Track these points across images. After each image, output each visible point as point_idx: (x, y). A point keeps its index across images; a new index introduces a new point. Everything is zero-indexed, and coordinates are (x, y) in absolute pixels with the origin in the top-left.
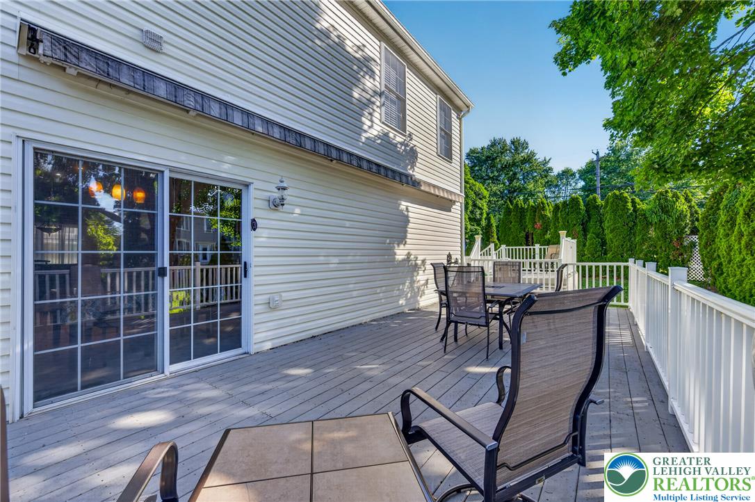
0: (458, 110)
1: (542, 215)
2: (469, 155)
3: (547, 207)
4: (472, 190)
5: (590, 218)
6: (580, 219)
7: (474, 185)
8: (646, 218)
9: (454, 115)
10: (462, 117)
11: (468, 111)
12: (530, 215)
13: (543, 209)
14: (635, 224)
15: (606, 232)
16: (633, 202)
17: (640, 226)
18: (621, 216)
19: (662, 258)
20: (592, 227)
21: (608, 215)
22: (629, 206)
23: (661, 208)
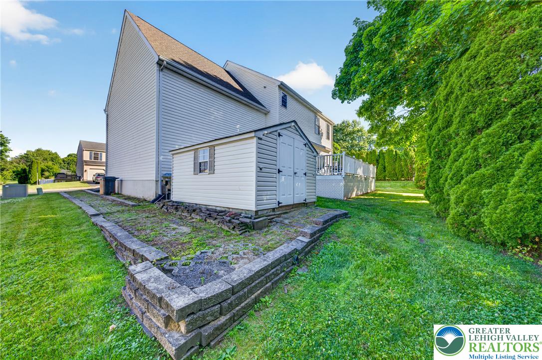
9: (330, 126)
16: (396, 152)
17: (397, 161)
18: (391, 157)
19: (405, 172)
20: (381, 161)
21: (386, 157)
22: (394, 153)
23: (405, 154)
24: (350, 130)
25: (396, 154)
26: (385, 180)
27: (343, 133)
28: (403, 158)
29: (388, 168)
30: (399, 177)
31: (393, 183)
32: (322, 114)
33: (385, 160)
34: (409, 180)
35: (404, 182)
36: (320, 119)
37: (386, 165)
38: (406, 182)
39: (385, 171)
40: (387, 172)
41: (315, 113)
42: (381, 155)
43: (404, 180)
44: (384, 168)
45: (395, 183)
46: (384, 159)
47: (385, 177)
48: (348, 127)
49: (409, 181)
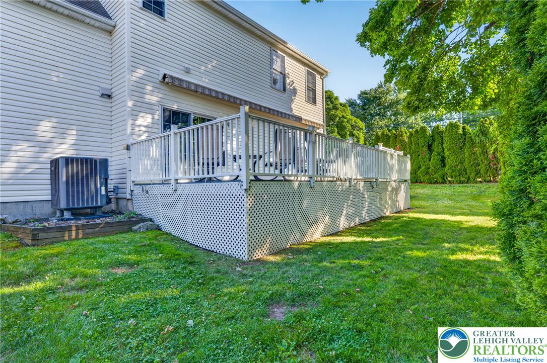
0: (321, 74)
1: (400, 140)
2: (360, 96)
3: (405, 134)
4: (349, 123)
5: (433, 140)
6: (426, 142)
7: (351, 120)
8: (472, 139)
9: (318, 76)
10: (324, 78)
11: (327, 75)
12: (393, 140)
13: (402, 135)
14: (465, 144)
15: (445, 150)
16: (464, 128)
17: (467, 146)
18: (455, 139)
19: (482, 168)
20: (436, 147)
21: (446, 139)
22: (461, 131)
23: (482, 132)
24: (391, 98)
25: (465, 133)
26: (444, 183)
27: (379, 105)
28: (477, 140)
29: (450, 161)
30: (472, 176)
31: (458, 188)
32: (289, 46)
33: (445, 146)
34: (490, 181)
35: (480, 185)
36: (286, 58)
37: (447, 153)
38: (484, 186)
39: (444, 166)
40: (447, 168)
41: (271, 45)
42: (436, 136)
43: (481, 182)
44: (443, 160)
45: (462, 189)
46: (442, 144)
47: (444, 176)
48: (387, 93)
49: (490, 184)
